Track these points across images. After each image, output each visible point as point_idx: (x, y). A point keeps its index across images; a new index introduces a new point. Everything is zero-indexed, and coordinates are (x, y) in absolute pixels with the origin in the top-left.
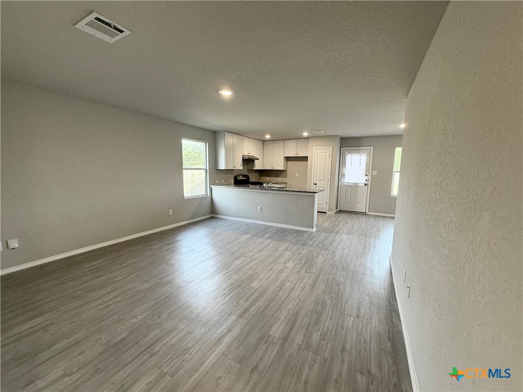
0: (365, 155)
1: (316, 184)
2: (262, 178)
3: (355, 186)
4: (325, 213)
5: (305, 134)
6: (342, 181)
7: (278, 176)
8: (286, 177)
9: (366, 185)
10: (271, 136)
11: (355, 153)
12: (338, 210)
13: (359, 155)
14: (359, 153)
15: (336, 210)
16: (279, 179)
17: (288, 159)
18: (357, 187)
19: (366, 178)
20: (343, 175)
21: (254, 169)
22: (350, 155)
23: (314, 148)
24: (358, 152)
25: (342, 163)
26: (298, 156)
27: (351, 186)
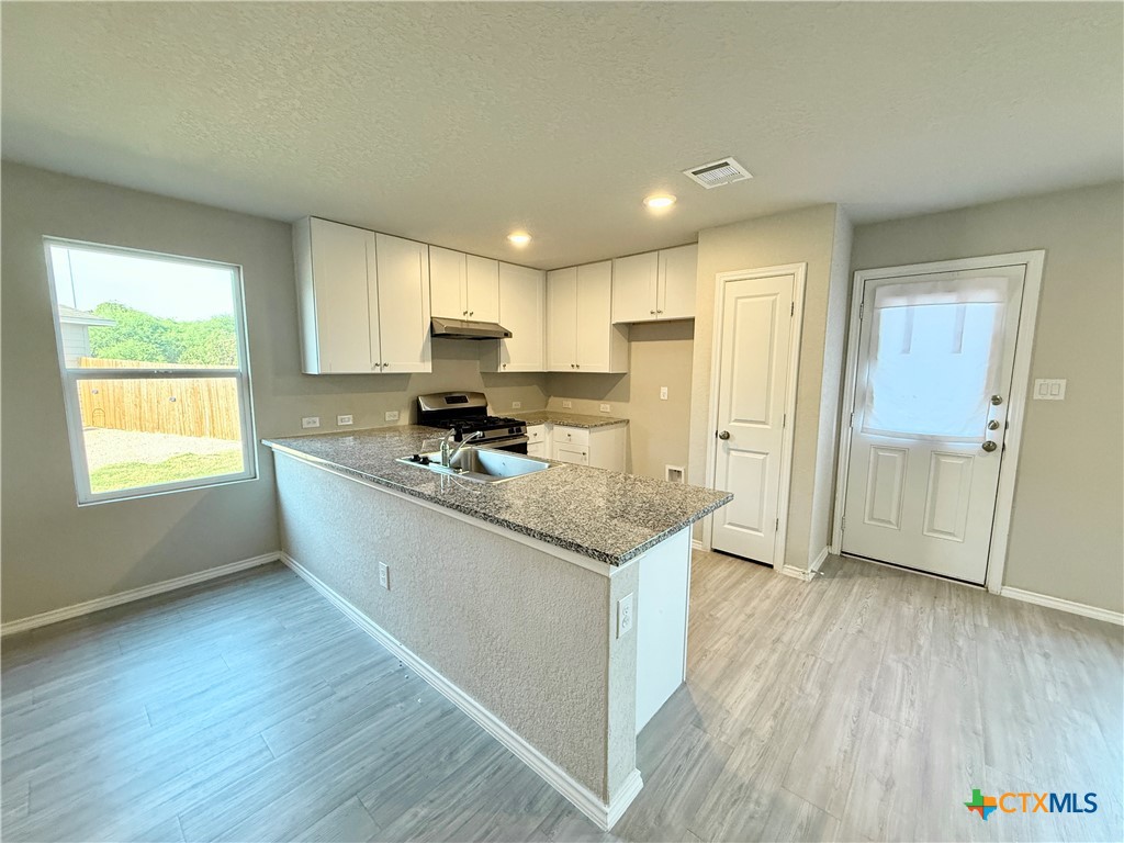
0: (988, 295)
1: (726, 436)
2: (552, 399)
3: (927, 454)
4: (771, 566)
5: (660, 204)
6: (858, 422)
7: (600, 396)
8: (627, 400)
9: (989, 447)
10: (534, 237)
11: (930, 292)
12: (836, 550)
13: (952, 298)
14: (950, 291)
15: (825, 551)
16: (605, 407)
17: (632, 331)
18: (939, 454)
19: (997, 414)
20: (864, 398)
21: (501, 369)
22: (902, 301)
23: (720, 278)
24: (949, 283)
25: (856, 340)
26: (660, 317)
27: (903, 451)
